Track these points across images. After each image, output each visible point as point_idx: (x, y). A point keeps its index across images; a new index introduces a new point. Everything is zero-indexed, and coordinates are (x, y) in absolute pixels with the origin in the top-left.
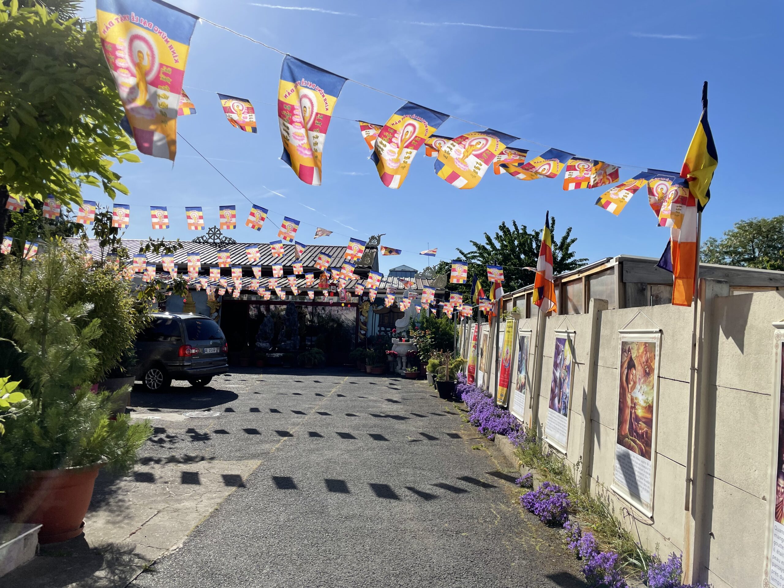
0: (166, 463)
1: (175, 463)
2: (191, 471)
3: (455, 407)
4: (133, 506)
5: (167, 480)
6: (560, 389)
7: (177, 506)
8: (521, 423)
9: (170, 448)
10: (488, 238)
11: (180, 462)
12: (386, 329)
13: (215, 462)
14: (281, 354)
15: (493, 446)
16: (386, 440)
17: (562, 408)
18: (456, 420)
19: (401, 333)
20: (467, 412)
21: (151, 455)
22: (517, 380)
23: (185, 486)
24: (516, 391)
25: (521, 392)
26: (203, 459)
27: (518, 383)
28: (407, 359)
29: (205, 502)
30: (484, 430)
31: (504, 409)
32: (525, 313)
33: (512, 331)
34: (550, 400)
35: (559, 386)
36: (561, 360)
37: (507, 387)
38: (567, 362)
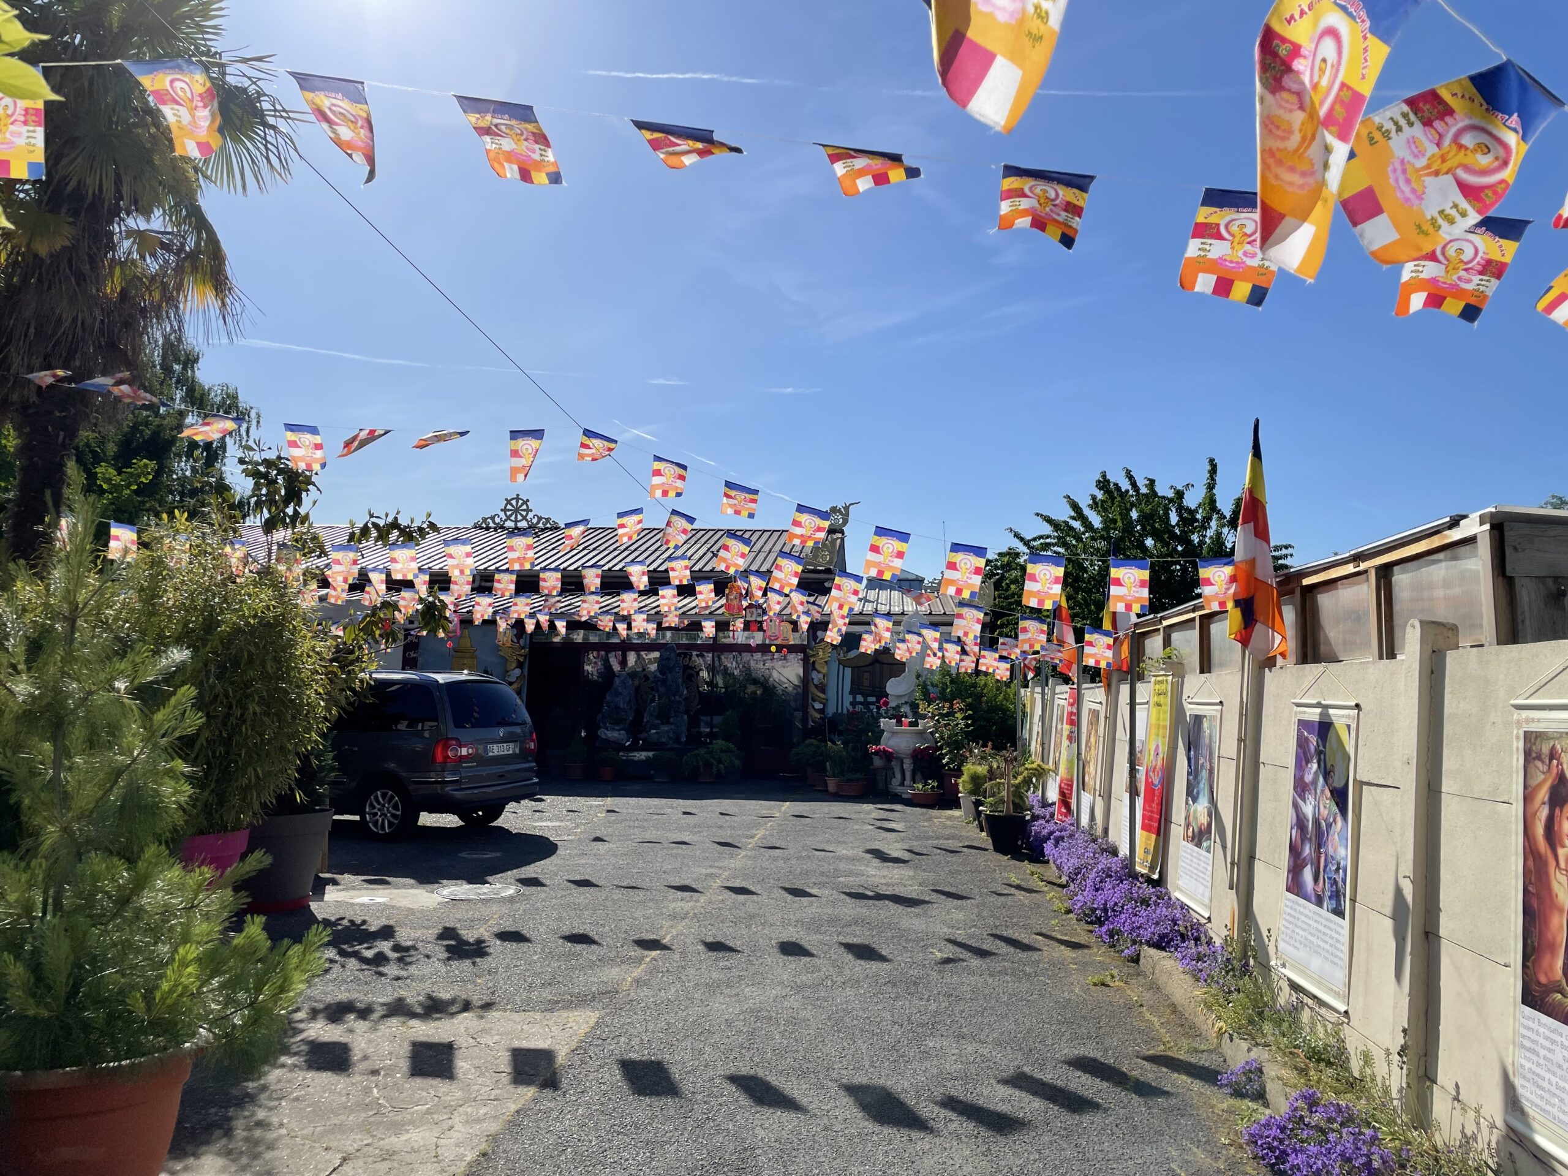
0: (384, 1017)
1: (401, 1019)
2: (436, 1039)
3: (1032, 874)
4: (286, 1140)
5: (378, 1065)
6: (1319, 846)
7: (393, 1141)
8: (1203, 921)
9: (398, 978)
10: (1075, 506)
11: (414, 1015)
12: (865, 699)
13: (494, 1015)
14: (650, 754)
15: (1138, 975)
16: (883, 959)
17: (1328, 894)
18: (1038, 906)
19: (898, 707)
20: (1063, 886)
21: (353, 996)
22: (1187, 817)
23: (419, 1081)
24: (1185, 843)
25: (1199, 845)
26: (467, 1007)
27: (1188, 826)
28: (914, 763)
29: (461, 1131)
30: (1113, 934)
31: (1155, 884)
32: (1196, 660)
33: (1166, 702)
34: (1289, 871)
35: (1314, 838)
36: (1317, 774)
37: (1158, 832)
38: (1338, 779)
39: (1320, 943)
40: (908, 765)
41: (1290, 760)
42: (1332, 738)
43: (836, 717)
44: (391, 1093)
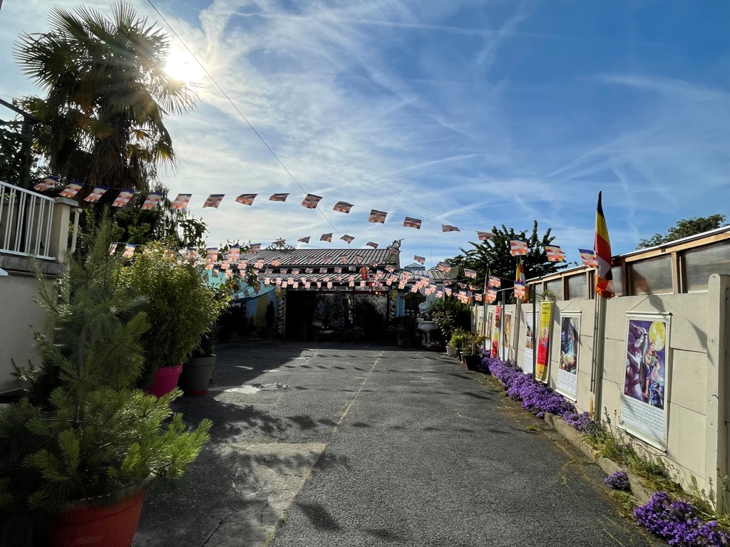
5: (235, 470)
6: (645, 376)
8: (573, 403)
12: (410, 311)
13: (282, 444)
14: (331, 331)
15: (546, 425)
17: (651, 397)
19: (424, 314)
22: (562, 359)
24: (560, 370)
25: (569, 371)
27: (562, 363)
28: (431, 334)
30: (530, 406)
31: (546, 385)
32: (562, 294)
33: (549, 312)
34: (626, 386)
35: (642, 372)
36: (643, 344)
37: (546, 365)
38: (657, 347)
39: (647, 419)
40: (428, 335)
41: (626, 338)
42: (653, 328)
43: (400, 318)
44: (240, 486)
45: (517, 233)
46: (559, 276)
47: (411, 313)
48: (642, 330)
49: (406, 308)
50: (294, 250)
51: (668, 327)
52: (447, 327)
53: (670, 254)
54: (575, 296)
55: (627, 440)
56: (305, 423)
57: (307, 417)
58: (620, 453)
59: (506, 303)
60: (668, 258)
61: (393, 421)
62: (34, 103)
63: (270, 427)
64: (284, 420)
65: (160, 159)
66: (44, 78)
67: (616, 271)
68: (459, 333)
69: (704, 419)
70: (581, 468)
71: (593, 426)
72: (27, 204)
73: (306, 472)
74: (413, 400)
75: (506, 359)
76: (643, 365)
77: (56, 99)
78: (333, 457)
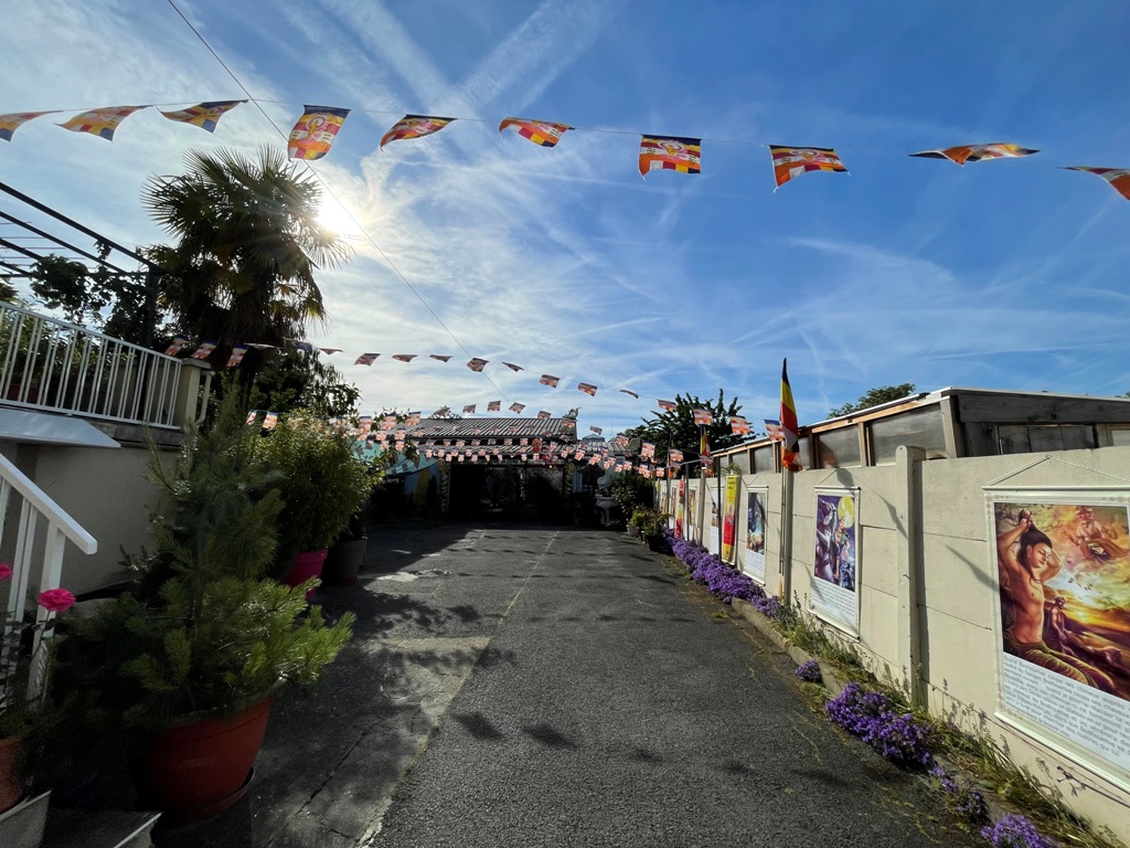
3: (669, 560)
6: (835, 555)
8: (760, 585)
12: (588, 486)
15: (733, 611)
19: (603, 489)
22: (749, 538)
24: (747, 549)
25: (757, 551)
27: (749, 542)
28: (610, 512)
30: (716, 590)
31: (733, 567)
32: (748, 468)
33: (734, 486)
34: (816, 567)
35: (832, 552)
36: (832, 521)
37: (733, 544)
38: (847, 524)
39: (838, 602)
42: (842, 503)
43: (577, 494)
44: (390, 689)
45: (702, 401)
46: (745, 448)
47: (588, 488)
48: (831, 506)
49: (583, 484)
50: (461, 419)
51: (857, 502)
52: (627, 504)
53: (857, 424)
54: (762, 469)
55: (818, 626)
56: (467, 614)
57: (470, 608)
58: (811, 641)
59: (691, 477)
60: (856, 429)
61: (566, 611)
62: (162, 253)
63: (427, 619)
64: (443, 611)
65: (309, 317)
66: (176, 225)
67: (803, 443)
68: (640, 510)
69: (895, 601)
70: (770, 658)
71: (782, 611)
72: (149, 366)
73: (467, 670)
74: (589, 586)
75: (691, 539)
76: (833, 544)
77: (188, 248)
78: (497, 652)
